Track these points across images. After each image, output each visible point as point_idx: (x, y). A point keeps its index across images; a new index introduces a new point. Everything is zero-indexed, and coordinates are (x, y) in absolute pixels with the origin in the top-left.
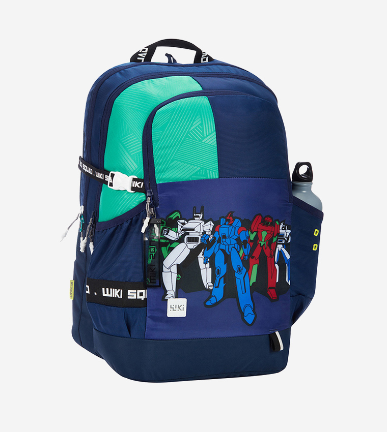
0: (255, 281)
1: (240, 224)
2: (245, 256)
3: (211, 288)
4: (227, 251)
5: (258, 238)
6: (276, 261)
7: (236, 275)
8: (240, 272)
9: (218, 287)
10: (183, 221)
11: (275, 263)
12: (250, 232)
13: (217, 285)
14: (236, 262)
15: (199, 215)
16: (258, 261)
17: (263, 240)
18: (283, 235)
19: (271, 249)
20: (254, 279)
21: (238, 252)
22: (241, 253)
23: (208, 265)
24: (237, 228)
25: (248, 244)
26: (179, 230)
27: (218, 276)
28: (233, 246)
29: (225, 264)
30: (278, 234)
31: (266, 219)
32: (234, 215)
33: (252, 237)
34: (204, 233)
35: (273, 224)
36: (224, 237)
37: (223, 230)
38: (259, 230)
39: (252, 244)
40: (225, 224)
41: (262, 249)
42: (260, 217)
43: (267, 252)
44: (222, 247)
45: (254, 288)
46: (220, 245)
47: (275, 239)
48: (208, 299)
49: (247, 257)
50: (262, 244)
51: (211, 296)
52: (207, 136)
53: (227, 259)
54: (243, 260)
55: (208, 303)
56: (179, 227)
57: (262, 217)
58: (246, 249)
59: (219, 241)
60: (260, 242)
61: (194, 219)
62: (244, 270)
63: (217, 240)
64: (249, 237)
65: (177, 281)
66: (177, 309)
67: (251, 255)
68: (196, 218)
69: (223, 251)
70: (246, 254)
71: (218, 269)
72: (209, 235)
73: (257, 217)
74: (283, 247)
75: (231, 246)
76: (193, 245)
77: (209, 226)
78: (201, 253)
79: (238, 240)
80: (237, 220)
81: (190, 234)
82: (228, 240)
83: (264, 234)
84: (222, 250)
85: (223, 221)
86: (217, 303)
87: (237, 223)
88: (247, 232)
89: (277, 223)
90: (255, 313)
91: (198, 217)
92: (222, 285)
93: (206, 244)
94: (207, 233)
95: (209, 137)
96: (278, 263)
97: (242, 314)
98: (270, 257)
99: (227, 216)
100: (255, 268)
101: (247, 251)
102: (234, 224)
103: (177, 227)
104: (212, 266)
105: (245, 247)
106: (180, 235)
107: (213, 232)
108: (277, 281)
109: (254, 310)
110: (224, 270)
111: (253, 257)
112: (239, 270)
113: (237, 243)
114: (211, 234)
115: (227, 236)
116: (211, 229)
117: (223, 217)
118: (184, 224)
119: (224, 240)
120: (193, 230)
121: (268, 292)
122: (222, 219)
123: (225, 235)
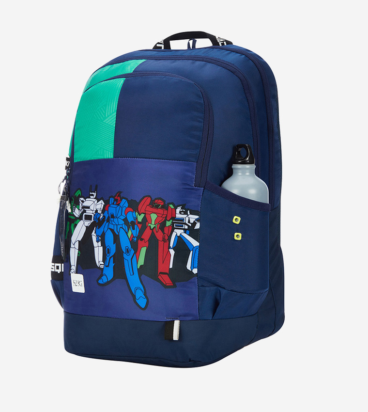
0: (143, 264)
1: (126, 205)
2: (134, 237)
3: (102, 267)
4: (115, 231)
5: (146, 220)
6: (171, 245)
7: (125, 256)
8: (128, 253)
9: (108, 266)
10: (82, 199)
11: (169, 248)
12: (137, 213)
13: (107, 265)
14: (125, 243)
15: (94, 193)
16: (147, 244)
17: (153, 222)
18: (182, 220)
19: (164, 233)
20: (141, 261)
21: (127, 233)
22: (130, 234)
23: (100, 243)
24: (124, 209)
25: (136, 226)
26: (80, 208)
27: (108, 255)
28: (121, 226)
29: (114, 243)
30: (174, 218)
31: (156, 201)
32: (122, 195)
33: (140, 218)
34: (96, 211)
35: (165, 207)
36: (113, 216)
37: (112, 210)
38: (147, 212)
39: (140, 226)
40: (113, 204)
41: (153, 232)
42: (149, 199)
43: (159, 235)
44: (111, 226)
45: (141, 271)
46: (109, 224)
47: (168, 223)
48: (100, 277)
49: (135, 239)
50: (152, 227)
51: (102, 275)
52: (108, 116)
53: (116, 239)
54: (131, 241)
55: (100, 282)
56: (81, 205)
57: (151, 199)
58: (135, 231)
59: (108, 221)
60: (149, 225)
61: (90, 198)
62: (132, 252)
63: (106, 219)
64: (137, 218)
65: (78, 256)
66: (78, 284)
67: (140, 237)
68: (91, 197)
69: (112, 231)
70: (135, 236)
71: (108, 249)
72: (100, 214)
73: (146, 198)
74: (185, 233)
75: (119, 227)
76: (88, 223)
77: (100, 205)
78: (94, 231)
79: (125, 220)
80: (124, 200)
81: (87, 212)
82: (116, 220)
83: (154, 217)
84: (111, 229)
85: (112, 200)
86: (108, 283)
87: (124, 203)
88: (134, 213)
89: (172, 206)
90: (147, 297)
91: (93, 195)
92: (112, 265)
93: (97, 223)
94: (99, 212)
95: (110, 117)
96: (174, 248)
97: (134, 296)
98: (163, 240)
99: (116, 196)
100: (143, 251)
101: (136, 232)
102: (121, 204)
103: (79, 205)
104: (103, 245)
105: (134, 229)
106: (81, 212)
107: (103, 211)
108: (171, 266)
109: (145, 294)
110: (113, 250)
111: (142, 240)
112: (128, 251)
113: (125, 224)
114: (102, 213)
115: (115, 215)
116: (102, 208)
117: (112, 197)
118: (83, 202)
119: (112, 219)
120: (88, 208)
121: (160, 277)
122: (111, 199)
123: (113, 215)
